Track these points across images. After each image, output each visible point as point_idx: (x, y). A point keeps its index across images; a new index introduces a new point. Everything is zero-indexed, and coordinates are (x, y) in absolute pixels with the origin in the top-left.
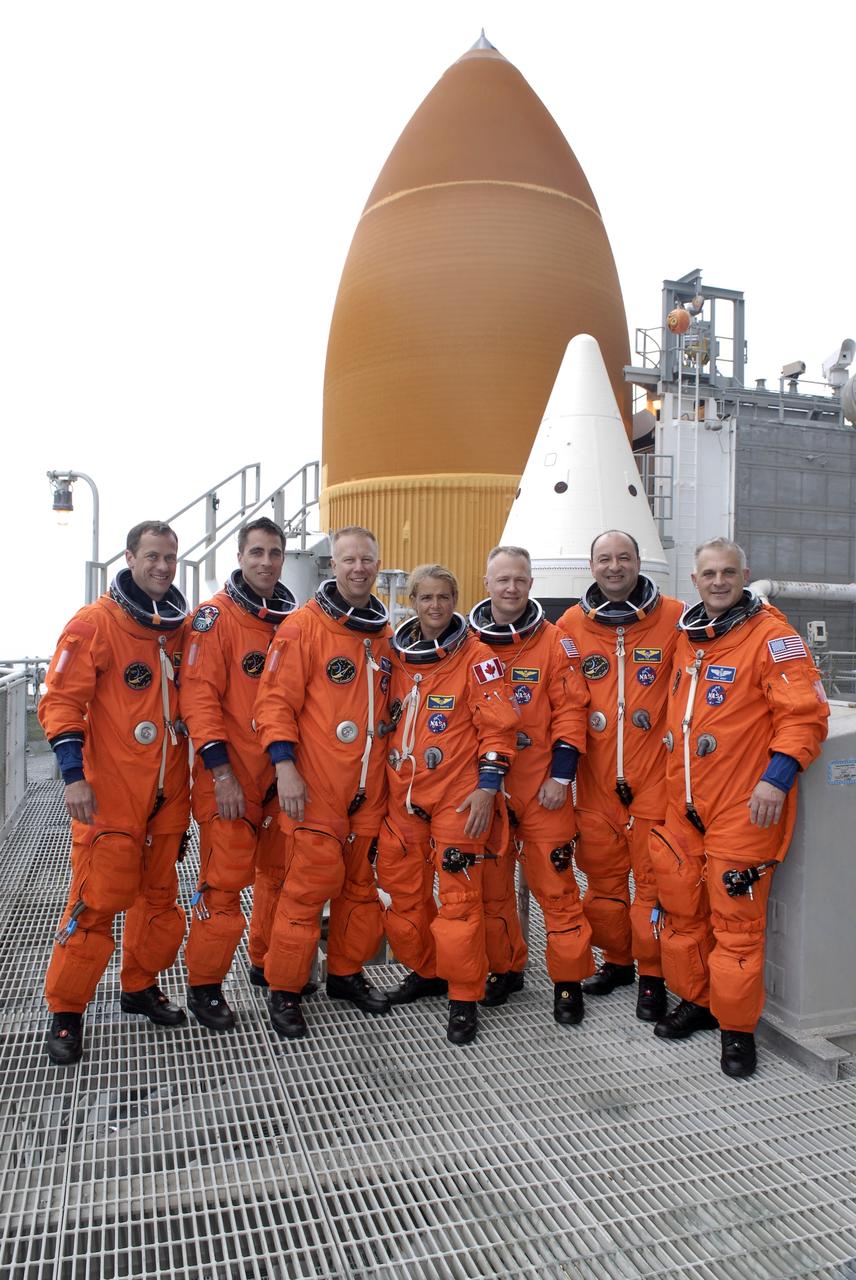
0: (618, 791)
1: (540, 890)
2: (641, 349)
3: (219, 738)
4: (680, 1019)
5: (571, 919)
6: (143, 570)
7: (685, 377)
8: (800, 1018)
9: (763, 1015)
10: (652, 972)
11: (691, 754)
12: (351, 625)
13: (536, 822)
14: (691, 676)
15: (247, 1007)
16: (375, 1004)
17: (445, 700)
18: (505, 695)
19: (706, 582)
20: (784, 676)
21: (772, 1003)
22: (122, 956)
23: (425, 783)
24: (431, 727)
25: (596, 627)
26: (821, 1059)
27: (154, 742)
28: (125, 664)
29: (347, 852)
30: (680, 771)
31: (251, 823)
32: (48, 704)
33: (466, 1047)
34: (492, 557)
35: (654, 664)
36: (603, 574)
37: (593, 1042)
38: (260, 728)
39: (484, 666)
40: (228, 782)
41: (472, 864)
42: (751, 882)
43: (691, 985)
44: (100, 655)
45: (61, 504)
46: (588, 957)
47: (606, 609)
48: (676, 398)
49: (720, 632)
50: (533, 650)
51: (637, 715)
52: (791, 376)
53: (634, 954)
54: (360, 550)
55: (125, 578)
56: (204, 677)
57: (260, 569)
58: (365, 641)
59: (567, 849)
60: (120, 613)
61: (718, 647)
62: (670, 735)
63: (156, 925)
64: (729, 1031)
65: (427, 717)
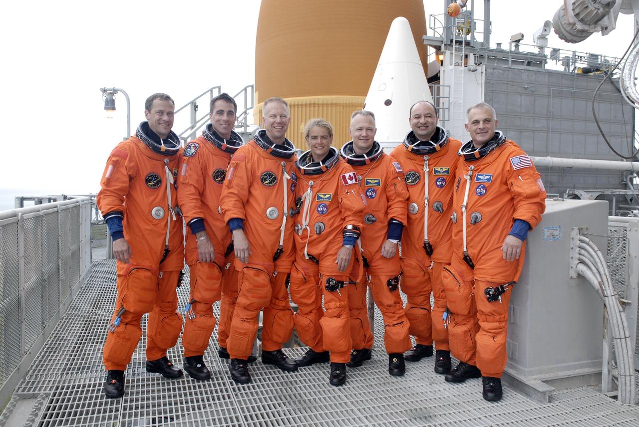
0: (425, 247)
1: (381, 302)
2: (432, 26)
3: (200, 216)
4: (459, 372)
5: (399, 318)
6: (154, 120)
7: (457, 42)
8: (526, 370)
9: (505, 369)
10: (443, 348)
11: (467, 224)
12: (274, 154)
13: (377, 264)
14: (467, 180)
15: (217, 369)
16: (289, 366)
17: (327, 196)
18: (358, 193)
19: (474, 127)
20: (520, 177)
21: (511, 362)
22: (146, 341)
23: (315, 242)
24: (318, 211)
25: (413, 156)
26: (539, 391)
27: (163, 219)
28: (145, 174)
29: (273, 282)
30: (460, 234)
31: (218, 266)
32: (102, 196)
33: (340, 387)
34: (353, 117)
35: (445, 176)
36: (416, 126)
37: (411, 384)
38: (223, 211)
39: (347, 176)
40: (205, 241)
41: (342, 287)
42: (500, 294)
43: (466, 353)
44: (131, 168)
45: (109, 106)
46: (407, 339)
47: (418, 145)
48: (452, 53)
49: (483, 154)
50: (377, 168)
51: (435, 205)
52: (516, 41)
53: (433, 338)
54: (279, 111)
55: (145, 126)
56: (191, 182)
57: (222, 122)
58: (282, 163)
59: (396, 279)
60: (142, 145)
61: (482, 163)
62: (455, 214)
63: (165, 322)
64: (488, 377)
65: (316, 206)
